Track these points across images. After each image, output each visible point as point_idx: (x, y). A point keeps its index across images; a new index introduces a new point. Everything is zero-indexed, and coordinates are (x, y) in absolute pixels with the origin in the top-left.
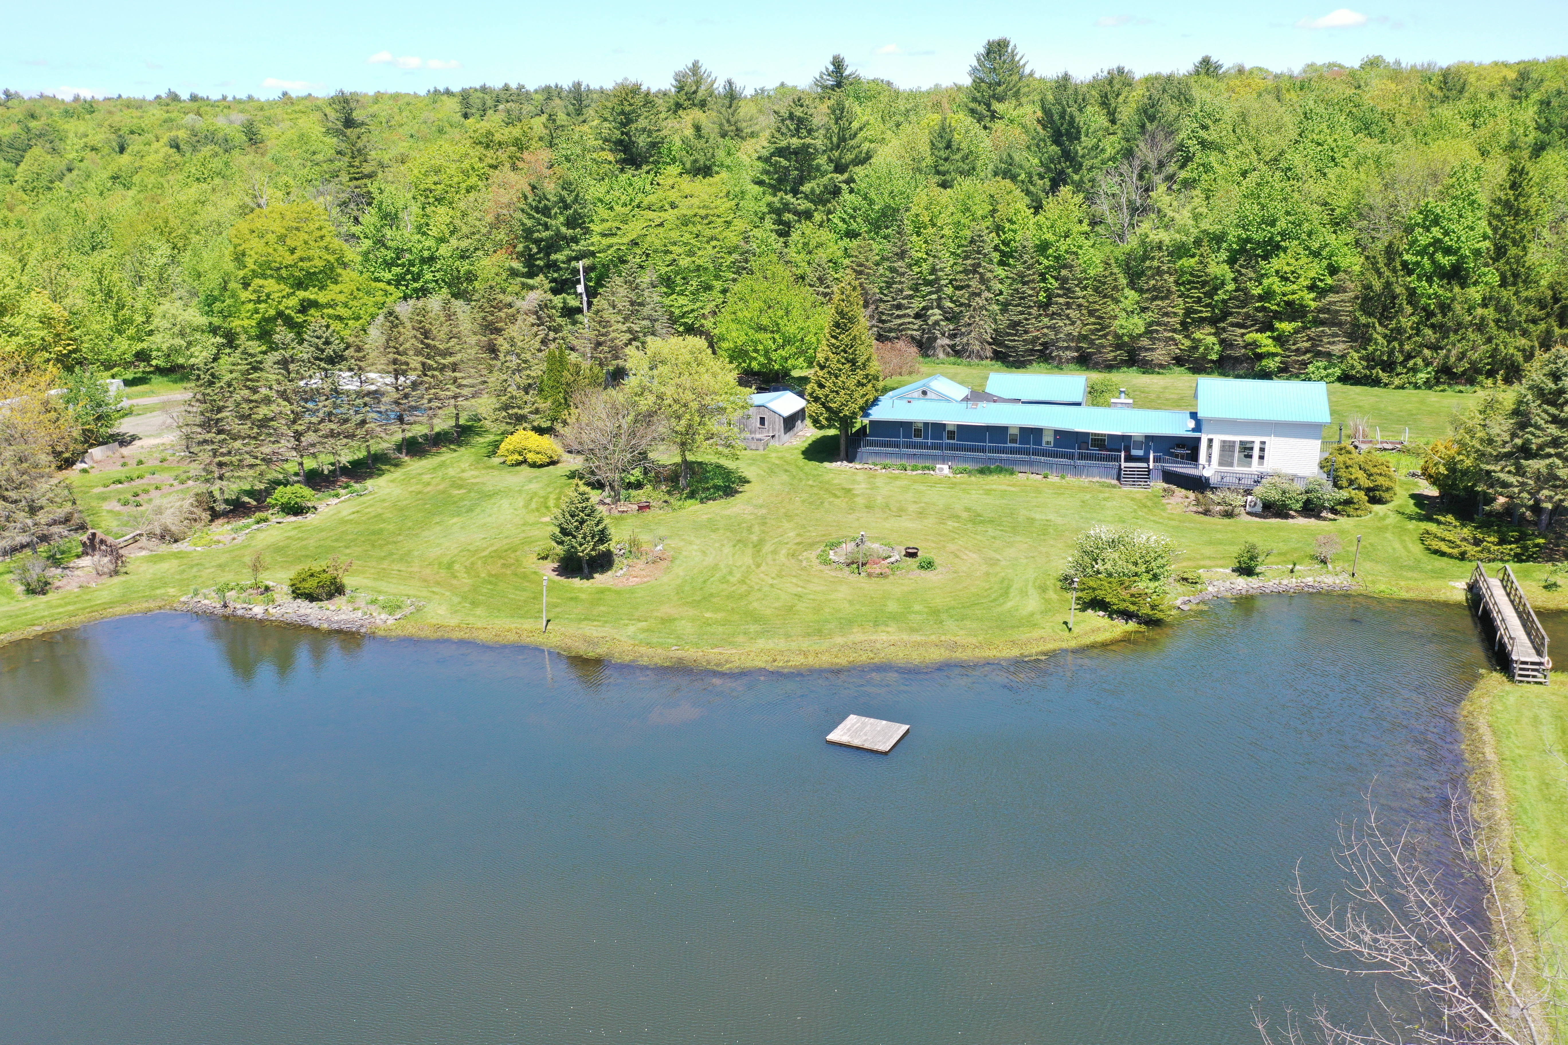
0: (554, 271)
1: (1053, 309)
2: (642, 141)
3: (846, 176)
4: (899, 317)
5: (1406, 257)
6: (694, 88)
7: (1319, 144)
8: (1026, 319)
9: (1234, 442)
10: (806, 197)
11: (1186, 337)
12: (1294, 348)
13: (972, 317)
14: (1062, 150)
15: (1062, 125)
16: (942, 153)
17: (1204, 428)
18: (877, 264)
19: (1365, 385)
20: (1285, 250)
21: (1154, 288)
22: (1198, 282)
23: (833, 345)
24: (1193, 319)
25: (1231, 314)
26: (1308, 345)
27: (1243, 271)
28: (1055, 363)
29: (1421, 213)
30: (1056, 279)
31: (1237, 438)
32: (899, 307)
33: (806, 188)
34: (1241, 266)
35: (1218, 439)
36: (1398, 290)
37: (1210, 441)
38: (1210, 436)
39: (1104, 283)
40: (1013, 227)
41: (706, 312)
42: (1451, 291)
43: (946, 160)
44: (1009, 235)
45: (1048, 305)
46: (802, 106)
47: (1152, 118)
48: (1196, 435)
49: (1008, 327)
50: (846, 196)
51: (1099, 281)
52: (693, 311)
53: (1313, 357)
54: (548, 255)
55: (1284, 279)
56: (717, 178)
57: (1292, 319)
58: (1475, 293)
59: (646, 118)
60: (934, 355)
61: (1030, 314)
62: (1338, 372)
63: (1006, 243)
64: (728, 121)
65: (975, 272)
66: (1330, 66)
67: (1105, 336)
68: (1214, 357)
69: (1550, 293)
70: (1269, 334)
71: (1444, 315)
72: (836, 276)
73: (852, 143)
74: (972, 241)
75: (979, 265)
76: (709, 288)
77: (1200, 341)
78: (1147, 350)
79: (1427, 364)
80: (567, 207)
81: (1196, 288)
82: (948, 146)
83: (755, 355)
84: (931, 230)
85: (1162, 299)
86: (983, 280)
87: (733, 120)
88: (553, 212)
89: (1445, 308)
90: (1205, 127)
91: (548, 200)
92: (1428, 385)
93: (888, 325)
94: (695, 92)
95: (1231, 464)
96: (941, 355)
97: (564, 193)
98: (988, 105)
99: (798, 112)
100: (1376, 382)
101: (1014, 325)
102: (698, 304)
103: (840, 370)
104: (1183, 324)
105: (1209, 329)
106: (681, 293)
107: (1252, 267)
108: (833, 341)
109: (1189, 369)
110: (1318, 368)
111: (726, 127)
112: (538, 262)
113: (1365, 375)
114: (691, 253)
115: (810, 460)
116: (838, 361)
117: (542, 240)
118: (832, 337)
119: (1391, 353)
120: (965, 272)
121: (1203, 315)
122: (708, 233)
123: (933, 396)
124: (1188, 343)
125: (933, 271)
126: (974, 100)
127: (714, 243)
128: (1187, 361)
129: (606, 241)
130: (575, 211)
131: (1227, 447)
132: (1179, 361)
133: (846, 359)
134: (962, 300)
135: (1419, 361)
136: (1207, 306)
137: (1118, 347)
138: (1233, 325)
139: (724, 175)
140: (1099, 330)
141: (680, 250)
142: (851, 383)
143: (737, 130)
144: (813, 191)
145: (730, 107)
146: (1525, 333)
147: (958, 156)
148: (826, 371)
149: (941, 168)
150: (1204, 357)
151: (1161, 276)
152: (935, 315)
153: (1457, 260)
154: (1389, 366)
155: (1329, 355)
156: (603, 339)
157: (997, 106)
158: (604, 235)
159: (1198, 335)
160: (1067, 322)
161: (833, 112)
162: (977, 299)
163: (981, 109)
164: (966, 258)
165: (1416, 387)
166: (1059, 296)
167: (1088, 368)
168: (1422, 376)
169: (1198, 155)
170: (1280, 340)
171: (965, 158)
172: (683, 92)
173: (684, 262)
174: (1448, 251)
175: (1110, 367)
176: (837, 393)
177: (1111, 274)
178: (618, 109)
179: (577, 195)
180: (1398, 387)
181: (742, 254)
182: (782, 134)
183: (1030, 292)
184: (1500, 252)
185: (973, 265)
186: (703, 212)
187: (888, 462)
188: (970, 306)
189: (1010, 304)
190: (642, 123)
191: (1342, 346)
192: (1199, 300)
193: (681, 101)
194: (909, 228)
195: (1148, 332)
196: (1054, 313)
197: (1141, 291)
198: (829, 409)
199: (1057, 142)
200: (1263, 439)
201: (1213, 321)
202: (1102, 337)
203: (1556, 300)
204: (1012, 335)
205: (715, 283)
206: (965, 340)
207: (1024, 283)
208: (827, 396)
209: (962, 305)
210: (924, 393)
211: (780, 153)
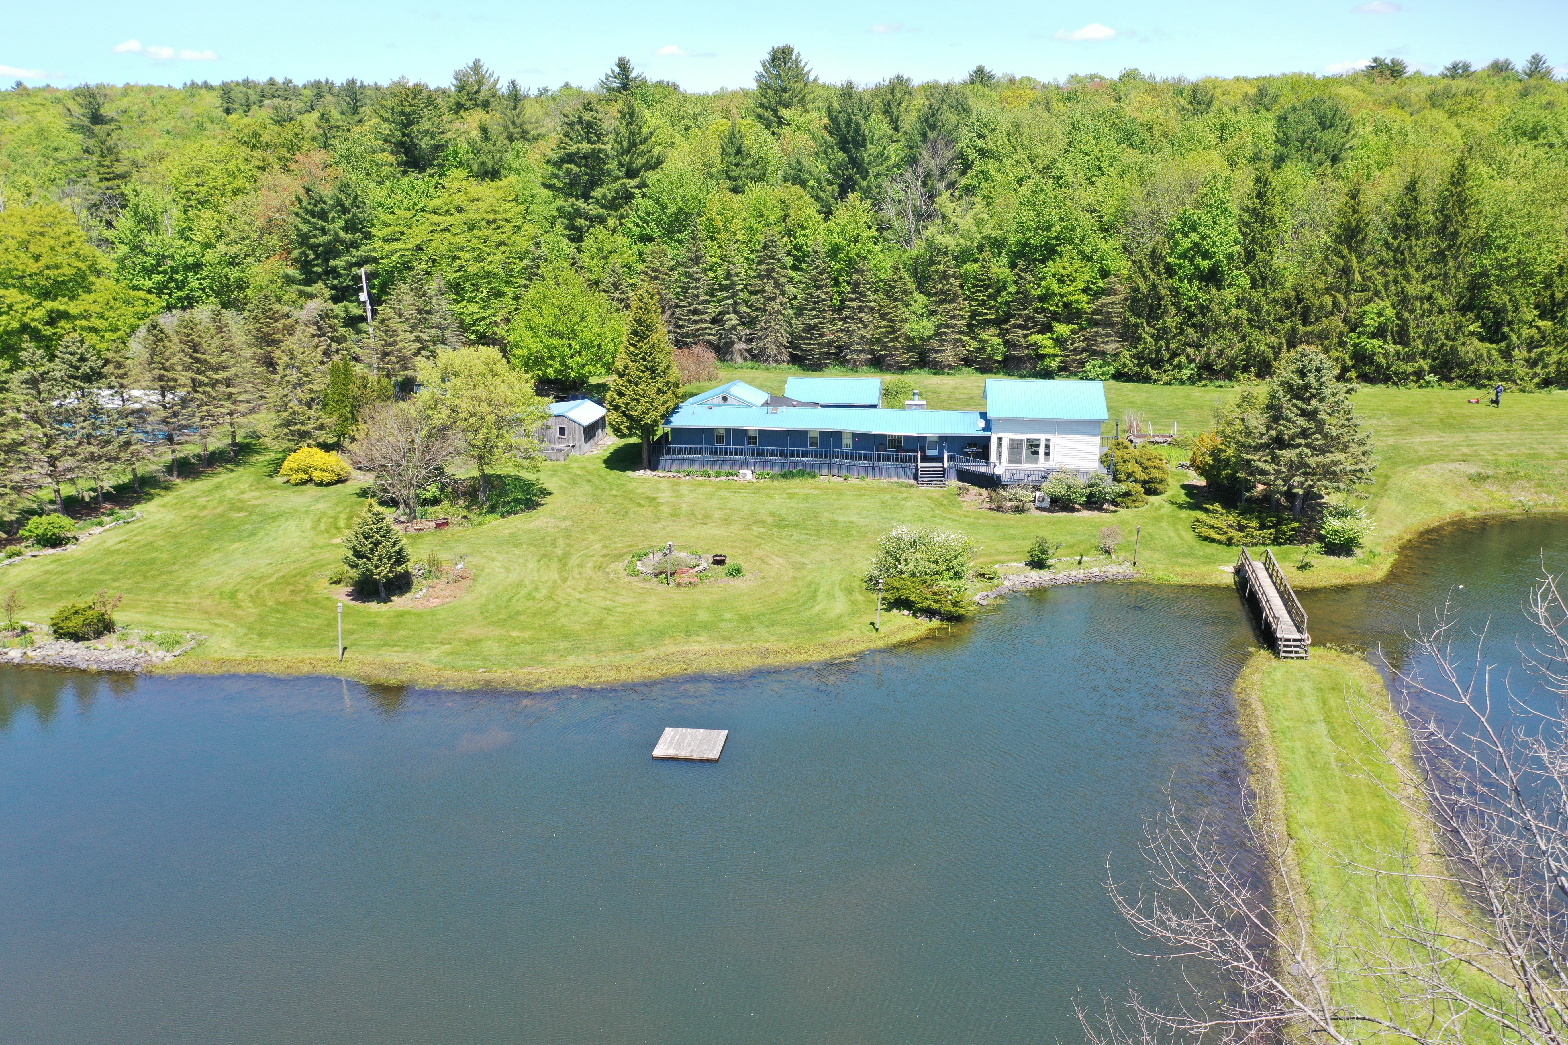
0: (334, 278)
1: (846, 312)
2: (425, 143)
3: (638, 180)
4: (696, 322)
5: (1169, 260)
6: (476, 88)
7: (1086, 154)
8: (821, 323)
9: (1022, 440)
10: (597, 202)
11: (973, 338)
12: (1071, 347)
13: (767, 321)
14: (850, 158)
15: (848, 132)
16: (732, 158)
17: (993, 427)
18: (672, 269)
19: (1136, 381)
20: (1060, 255)
21: (942, 292)
22: (982, 286)
23: (632, 353)
24: (978, 321)
25: (1014, 315)
26: (1084, 344)
27: (1023, 275)
28: (850, 366)
29: (1179, 220)
30: (849, 283)
31: (1025, 437)
32: (695, 312)
33: (598, 193)
34: (1021, 270)
35: (1006, 437)
36: (1163, 292)
37: (1000, 439)
38: (1000, 435)
39: (894, 287)
40: (804, 232)
41: (498, 319)
42: (1209, 293)
43: (736, 165)
44: (801, 240)
45: (841, 309)
46: (591, 110)
47: (933, 127)
48: (986, 434)
49: (803, 331)
50: (638, 200)
51: (890, 285)
52: (484, 318)
53: (1089, 356)
54: (326, 261)
55: (1061, 281)
56: (504, 182)
57: (1069, 322)
58: (1230, 295)
59: (429, 120)
60: (731, 359)
61: (824, 318)
62: (1111, 370)
63: (798, 248)
64: (513, 123)
65: (769, 277)
66: (1092, 77)
67: (897, 339)
68: (1000, 358)
69: (1293, 294)
70: (1049, 335)
71: (1204, 316)
72: (631, 281)
73: (642, 147)
74: (765, 247)
75: (773, 270)
76: (500, 294)
77: (986, 342)
78: (937, 351)
79: (1191, 361)
80: (345, 211)
81: (980, 291)
82: (739, 152)
83: (550, 362)
84: (724, 235)
85: (949, 302)
86: (777, 285)
87: (518, 122)
88: (331, 216)
89: (1204, 309)
90: (981, 136)
91: (325, 203)
92: (1192, 380)
93: (685, 330)
94: (477, 92)
95: (1019, 462)
96: (739, 360)
97: (342, 196)
98: (775, 112)
99: (587, 117)
100: (1147, 379)
101: (809, 328)
102: (490, 311)
103: (640, 378)
104: (969, 325)
105: (993, 331)
106: (471, 300)
107: (1031, 271)
108: (632, 349)
109: (976, 369)
110: (1094, 366)
111: (512, 128)
112: (316, 269)
113: (1137, 373)
114: (479, 259)
115: (612, 469)
116: (638, 369)
117: (319, 245)
118: (631, 344)
119: (1158, 351)
120: (760, 277)
121: (988, 317)
122: (497, 238)
123: (734, 402)
124: (974, 344)
125: (728, 276)
126: (762, 105)
127: (503, 248)
128: (975, 362)
129: (389, 247)
130: (354, 215)
131: (1015, 445)
132: (967, 362)
133: (645, 367)
134: (758, 305)
135: (1184, 359)
136: (990, 309)
137: (909, 349)
138: (1015, 326)
139: (512, 178)
140: (891, 333)
141: (469, 256)
142: (652, 391)
143: (523, 132)
144: (604, 196)
145: (515, 108)
146: (1273, 331)
147: (748, 162)
148: (625, 379)
149: (732, 174)
150: (990, 357)
151: (947, 280)
152: (732, 319)
153: (1213, 265)
154: (1157, 364)
155: (1103, 354)
156: (390, 349)
157: (784, 113)
158: (386, 240)
159: (984, 336)
160: (861, 325)
161: (623, 117)
162: (772, 303)
163: (768, 114)
164: (760, 263)
165: (1182, 382)
166: (851, 300)
167: (881, 370)
168: (1186, 372)
169: (977, 163)
170: (1059, 341)
171: (754, 165)
172: (464, 92)
173: (473, 268)
174: (1206, 255)
175: (902, 369)
176: (637, 400)
177: (901, 278)
178: (398, 109)
179: (356, 198)
180: (1166, 384)
181: (533, 260)
182: (571, 139)
183: (824, 297)
184: (1250, 256)
185: (767, 270)
186: (490, 217)
187: (691, 469)
188: (765, 310)
189: (805, 309)
190: (425, 125)
191: (1114, 346)
192: (983, 303)
193: (463, 101)
194: (702, 235)
195: (937, 335)
196: (847, 317)
197: (929, 295)
198: (630, 418)
199: (844, 149)
200: (1048, 437)
201: (997, 323)
202: (892, 340)
203: (1299, 300)
204: (808, 338)
205: (506, 289)
206: (762, 344)
207: (818, 288)
208: (627, 404)
209: (757, 309)
210: (725, 399)
211: (570, 158)
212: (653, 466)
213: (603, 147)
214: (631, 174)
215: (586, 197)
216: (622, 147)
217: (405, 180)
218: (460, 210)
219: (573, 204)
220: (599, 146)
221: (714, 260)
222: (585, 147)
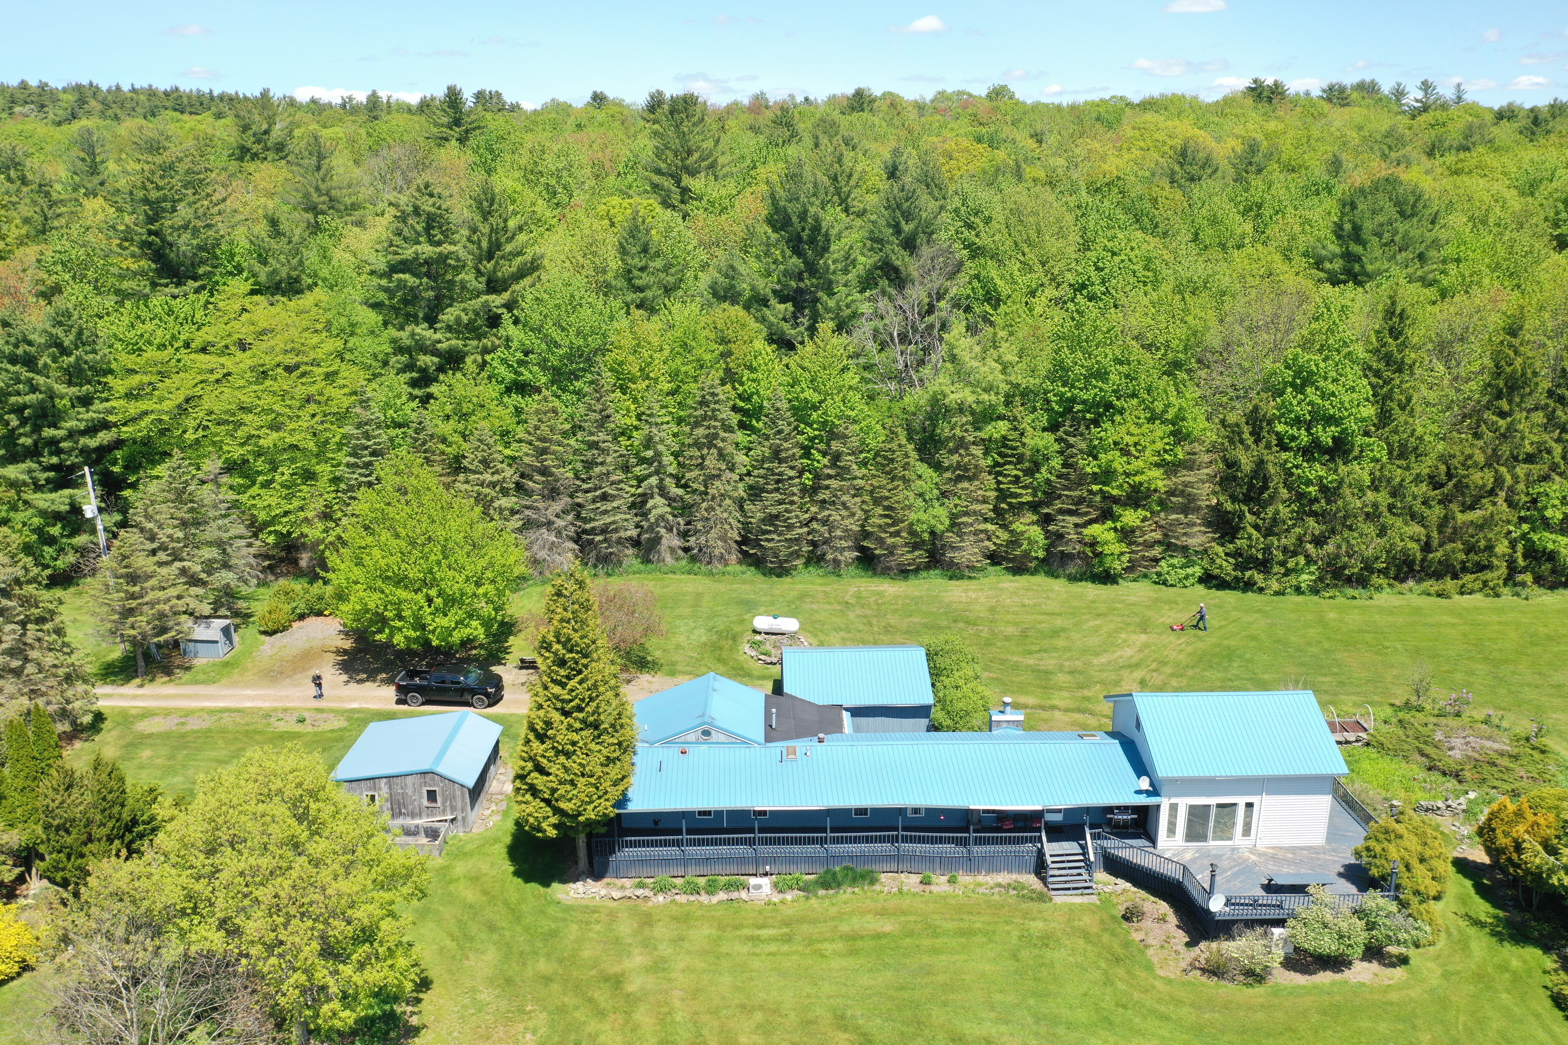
1: (823, 495)
3: (506, 296)
4: (606, 512)
5: (1280, 428)
8: (787, 511)
9: (1208, 807)
10: (449, 328)
11: (1001, 526)
12: (1141, 540)
13: (709, 509)
14: (805, 262)
15: (803, 229)
16: (637, 260)
17: (1164, 790)
18: (565, 434)
19: (1234, 589)
20: (1121, 412)
21: (959, 466)
22: (1013, 456)
24: (1009, 504)
25: (1060, 497)
26: (1158, 535)
27: (1072, 440)
28: (830, 569)
29: (1288, 367)
30: (824, 454)
31: (1213, 801)
32: (605, 497)
33: (449, 315)
34: (1066, 433)
35: (1184, 803)
36: (1271, 469)
37: (1174, 808)
38: (1174, 800)
39: (892, 461)
40: (754, 376)
41: (310, 515)
42: (1336, 471)
43: (642, 269)
44: (750, 387)
45: (815, 489)
46: (431, 195)
48: (1152, 801)
49: (763, 520)
50: (509, 329)
51: (885, 458)
52: (286, 513)
53: (1165, 551)
55: (1125, 452)
56: (307, 300)
57: (1136, 505)
60: (659, 561)
61: (792, 503)
62: (1198, 571)
63: (747, 399)
64: (317, 189)
65: (710, 446)
66: (960, 93)
67: (897, 534)
68: (1041, 554)
70: (1109, 524)
71: (1329, 502)
73: (509, 248)
74: (703, 403)
75: (715, 436)
76: (309, 476)
77: (1022, 533)
78: (953, 548)
79: (1309, 560)
80: (65, 351)
81: (1010, 463)
82: (645, 250)
84: (642, 385)
85: (970, 479)
86: (721, 456)
87: (323, 187)
89: (1329, 492)
91: (30, 343)
92: (1314, 590)
93: (592, 525)
94: (266, 132)
95: (1203, 838)
96: (669, 559)
99: (427, 205)
100: (1248, 586)
101: (772, 519)
102: (296, 503)
104: (996, 509)
105: (1031, 517)
106: (266, 485)
107: (1082, 435)
109: (1007, 569)
110: (1173, 566)
113: (1236, 577)
114: (276, 427)
115: (527, 881)
119: (1267, 549)
120: (697, 445)
121: (1023, 500)
122: (301, 391)
123: (722, 738)
124: (1004, 536)
126: (658, 172)
127: (312, 408)
128: (1004, 559)
129: (134, 408)
131: (1198, 815)
132: (994, 558)
134: (695, 486)
135: (1302, 560)
136: (1025, 487)
137: (915, 547)
138: (1061, 512)
139: (320, 294)
140: (889, 525)
141: (258, 421)
143: (331, 200)
147: (658, 263)
149: (638, 282)
150: (1026, 555)
151: (967, 449)
152: (658, 506)
153: (1341, 433)
154: (1264, 565)
155: (1185, 549)
157: (687, 181)
158: (129, 396)
159: (1018, 526)
160: (844, 513)
162: (717, 483)
163: (668, 183)
164: (697, 424)
165: (1298, 590)
166: (829, 477)
167: (875, 574)
168: (1306, 579)
170: (1126, 535)
171: (666, 269)
172: (250, 132)
173: (269, 440)
174: (1330, 420)
175: (904, 573)
177: (900, 446)
180: (1277, 593)
181: (359, 426)
183: (792, 473)
184: (1384, 418)
185: (707, 436)
186: (291, 360)
187: (663, 876)
188: (706, 493)
189: (763, 490)
190: (184, 212)
191: (1202, 539)
192: (1017, 480)
194: (608, 379)
195: (954, 524)
196: (824, 501)
197: (937, 467)
198: (557, 811)
199: (797, 252)
201: (1034, 507)
202: (893, 535)
204: (769, 532)
205: (318, 468)
206: (702, 540)
207: (781, 461)
208: (554, 791)
209: (694, 491)
210: (706, 733)
211: (404, 266)
212: (597, 873)
213: (452, 248)
214: (494, 286)
215: (431, 321)
216: (480, 248)
217: (157, 301)
218: (243, 346)
219: (413, 334)
220: (446, 248)
221: (628, 421)
222: (426, 250)
